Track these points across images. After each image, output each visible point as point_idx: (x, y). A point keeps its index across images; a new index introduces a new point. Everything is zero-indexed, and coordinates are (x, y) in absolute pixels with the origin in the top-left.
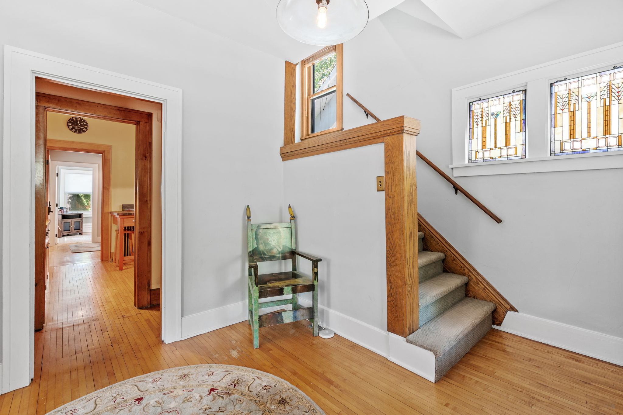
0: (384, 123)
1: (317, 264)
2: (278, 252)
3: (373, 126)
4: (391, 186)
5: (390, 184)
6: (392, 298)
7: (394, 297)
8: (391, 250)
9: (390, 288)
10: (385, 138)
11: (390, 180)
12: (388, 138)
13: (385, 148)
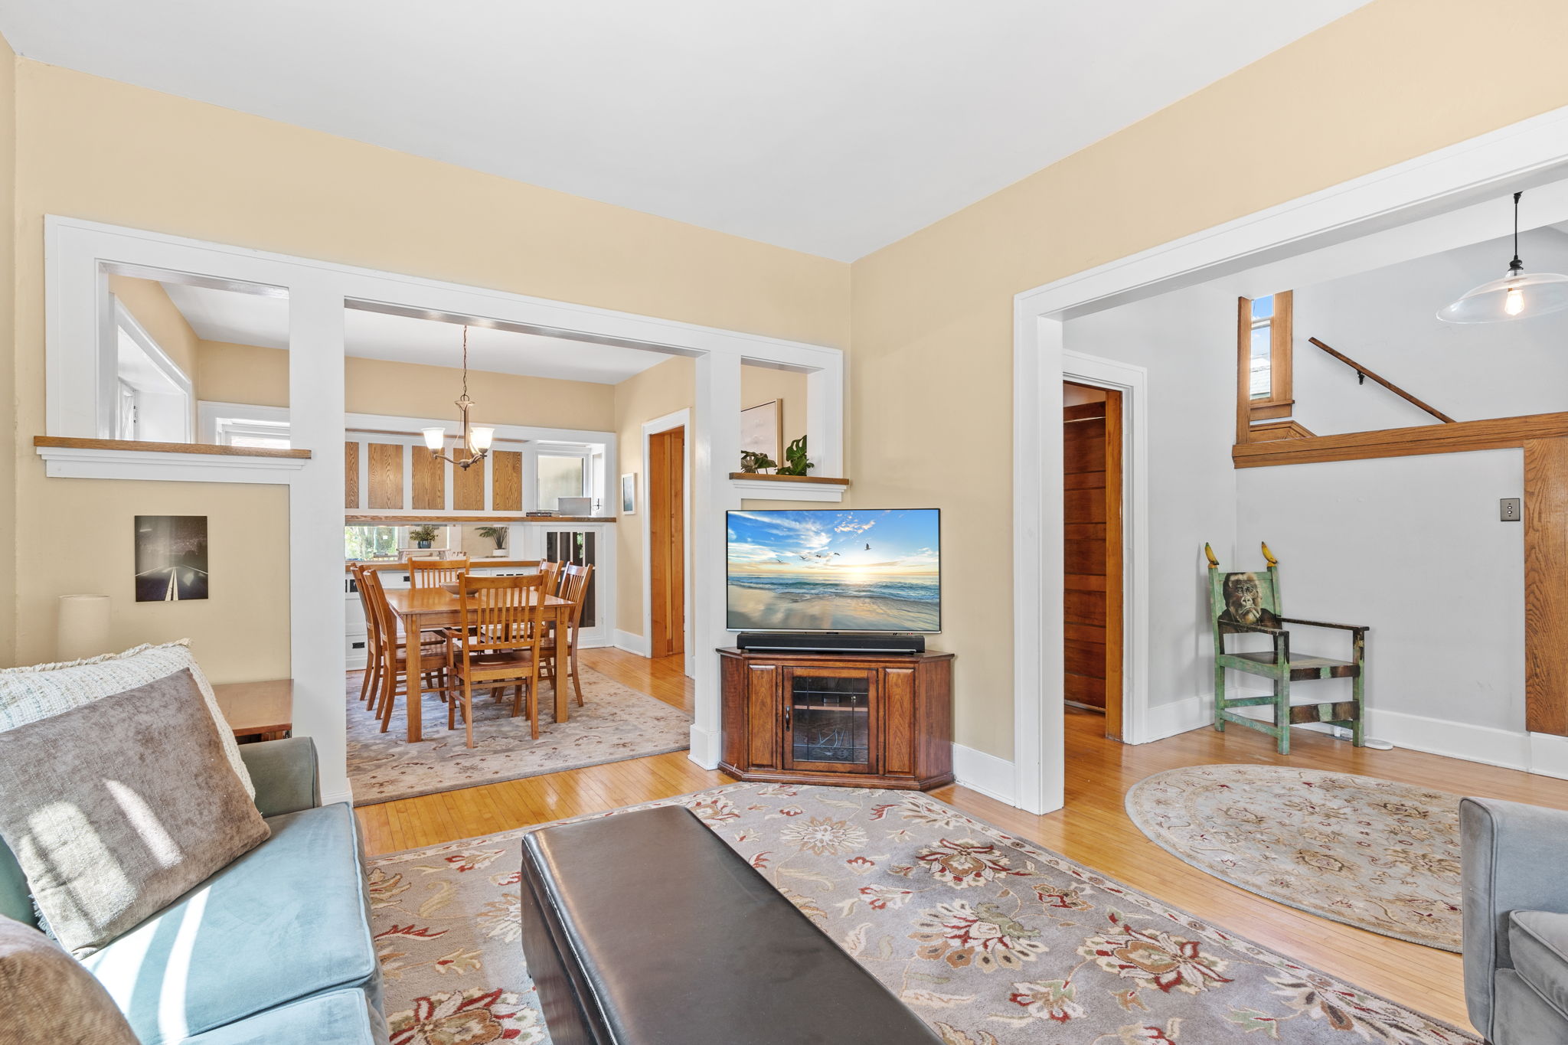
0: (1528, 420)
1: (1363, 634)
2: (1255, 619)
3: (1498, 423)
4: (1540, 513)
5: (1537, 510)
6: (1537, 681)
7: (1544, 678)
8: (1538, 609)
9: (1533, 666)
10: (1526, 441)
11: (1538, 504)
12: (1535, 442)
13: (1526, 457)
